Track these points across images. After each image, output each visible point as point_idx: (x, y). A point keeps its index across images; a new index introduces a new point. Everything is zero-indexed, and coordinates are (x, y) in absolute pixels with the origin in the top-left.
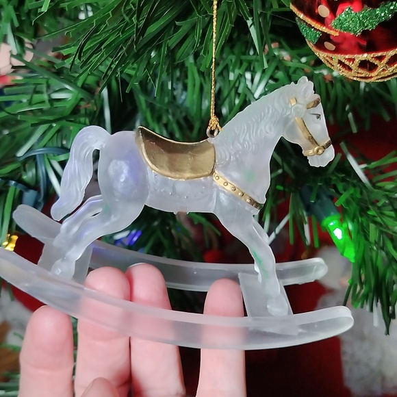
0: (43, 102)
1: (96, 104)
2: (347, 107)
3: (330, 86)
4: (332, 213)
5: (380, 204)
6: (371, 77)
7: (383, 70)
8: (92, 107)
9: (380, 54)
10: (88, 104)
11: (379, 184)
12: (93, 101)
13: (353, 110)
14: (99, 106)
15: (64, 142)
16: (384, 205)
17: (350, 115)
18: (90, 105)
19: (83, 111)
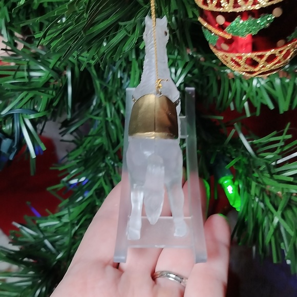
0: (23, 78)
1: (62, 82)
2: (244, 98)
3: (231, 81)
4: (227, 174)
5: (261, 169)
6: (255, 72)
7: (263, 67)
8: (59, 84)
9: (260, 53)
10: (56, 81)
11: (261, 154)
12: (60, 80)
13: (248, 100)
14: (64, 84)
15: (36, 107)
16: (264, 170)
17: (246, 104)
18: (57, 82)
19: (51, 86)
